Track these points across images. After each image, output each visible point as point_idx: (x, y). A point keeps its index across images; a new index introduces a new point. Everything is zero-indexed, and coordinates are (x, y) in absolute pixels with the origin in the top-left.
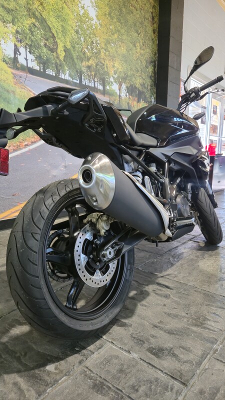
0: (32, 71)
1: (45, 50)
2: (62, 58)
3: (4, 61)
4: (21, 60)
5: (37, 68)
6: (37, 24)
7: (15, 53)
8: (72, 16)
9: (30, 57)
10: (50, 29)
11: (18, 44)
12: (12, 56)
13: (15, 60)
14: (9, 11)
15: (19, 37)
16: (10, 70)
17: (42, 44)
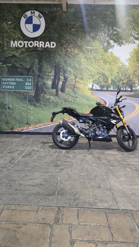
0: (97, 90)
1: (103, 83)
2: (110, 83)
3: (89, 89)
4: (94, 88)
5: (99, 89)
6: (101, 76)
7: (92, 86)
8: (116, 68)
9: (97, 86)
10: (106, 76)
11: (93, 84)
12: (91, 87)
13: (92, 88)
14: (91, 76)
15: (94, 81)
16: (90, 92)
17: (102, 81)
